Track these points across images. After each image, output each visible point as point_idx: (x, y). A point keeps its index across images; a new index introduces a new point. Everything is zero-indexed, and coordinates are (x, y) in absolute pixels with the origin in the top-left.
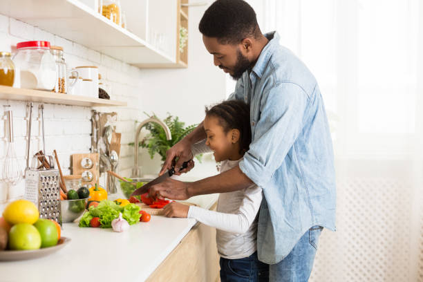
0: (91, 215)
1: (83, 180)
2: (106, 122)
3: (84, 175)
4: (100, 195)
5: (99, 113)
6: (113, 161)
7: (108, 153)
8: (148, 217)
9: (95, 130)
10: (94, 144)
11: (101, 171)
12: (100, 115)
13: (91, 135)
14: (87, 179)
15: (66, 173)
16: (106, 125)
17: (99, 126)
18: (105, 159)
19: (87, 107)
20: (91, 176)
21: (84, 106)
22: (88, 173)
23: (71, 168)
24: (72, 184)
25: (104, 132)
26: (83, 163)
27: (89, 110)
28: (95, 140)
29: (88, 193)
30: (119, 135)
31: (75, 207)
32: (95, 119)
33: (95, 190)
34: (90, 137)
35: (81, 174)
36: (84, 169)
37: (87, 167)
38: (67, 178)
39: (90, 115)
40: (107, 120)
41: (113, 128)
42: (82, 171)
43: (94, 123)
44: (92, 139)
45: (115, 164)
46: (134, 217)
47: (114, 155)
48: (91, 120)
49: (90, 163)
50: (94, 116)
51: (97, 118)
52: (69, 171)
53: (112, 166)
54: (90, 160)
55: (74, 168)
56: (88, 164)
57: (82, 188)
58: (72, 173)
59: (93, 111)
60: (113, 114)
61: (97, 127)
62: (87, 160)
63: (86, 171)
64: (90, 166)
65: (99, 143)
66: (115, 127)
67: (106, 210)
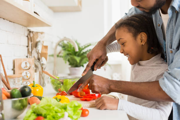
0: (34, 113)
1: (23, 79)
2: (37, 38)
3: (24, 74)
4: (37, 90)
5: (33, 32)
6: (43, 64)
7: (39, 59)
8: (87, 112)
9: (30, 43)
10: (30, 53)
11: (36, 71)
12: (34, 33)
13: (27, 47)
14: (26, 78)
15: (10, 73)
16: (37, 40)
17: (32, 40)
18: (38, 64)
19: (25, 26)
20: (29, 75)
21: (23, 26)
22: (26, 73)
23: (13, 70)
24: (15, 82)
25: (36, 45)
26: (23, 65)
27: (26, 29)
28: (30, 50)
29: (30, 91)
30: (46, 47)
31: (18, 104)
32: (30, 35)
33: (33, 86)
34: (26, 48)
35: (21, 74)
36: (24, 70)
37: (26, 69)
38: (11, 77)
39: (26, 33)
40: (38, 37)
41: (42, 43)
42: (22, 71)
43: (29, 38)
44: (28, 50)
45: (44, 66)
46: (77, 115)
47: (43, 60)
48: (27, 36)
49: (28, 65)
50: (29, 34)
51: (32, 35)
52: (12, 72)
53: (42, 68)
54: (28, 63)
55: (16, 69)
56: (26, 66)
57: (25, 87)
58: (14, 73)
59: (28, 30)
60: (42, 33)
61: (31, 41)
62: (26, 63)
63: (25, 72)
64: (28, 68)
65: (33, 52)
66: (43, 42)
67: (49, 108)
